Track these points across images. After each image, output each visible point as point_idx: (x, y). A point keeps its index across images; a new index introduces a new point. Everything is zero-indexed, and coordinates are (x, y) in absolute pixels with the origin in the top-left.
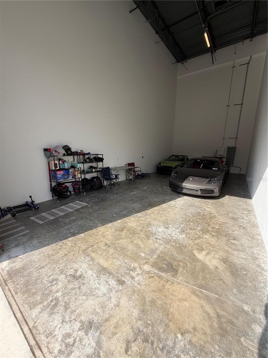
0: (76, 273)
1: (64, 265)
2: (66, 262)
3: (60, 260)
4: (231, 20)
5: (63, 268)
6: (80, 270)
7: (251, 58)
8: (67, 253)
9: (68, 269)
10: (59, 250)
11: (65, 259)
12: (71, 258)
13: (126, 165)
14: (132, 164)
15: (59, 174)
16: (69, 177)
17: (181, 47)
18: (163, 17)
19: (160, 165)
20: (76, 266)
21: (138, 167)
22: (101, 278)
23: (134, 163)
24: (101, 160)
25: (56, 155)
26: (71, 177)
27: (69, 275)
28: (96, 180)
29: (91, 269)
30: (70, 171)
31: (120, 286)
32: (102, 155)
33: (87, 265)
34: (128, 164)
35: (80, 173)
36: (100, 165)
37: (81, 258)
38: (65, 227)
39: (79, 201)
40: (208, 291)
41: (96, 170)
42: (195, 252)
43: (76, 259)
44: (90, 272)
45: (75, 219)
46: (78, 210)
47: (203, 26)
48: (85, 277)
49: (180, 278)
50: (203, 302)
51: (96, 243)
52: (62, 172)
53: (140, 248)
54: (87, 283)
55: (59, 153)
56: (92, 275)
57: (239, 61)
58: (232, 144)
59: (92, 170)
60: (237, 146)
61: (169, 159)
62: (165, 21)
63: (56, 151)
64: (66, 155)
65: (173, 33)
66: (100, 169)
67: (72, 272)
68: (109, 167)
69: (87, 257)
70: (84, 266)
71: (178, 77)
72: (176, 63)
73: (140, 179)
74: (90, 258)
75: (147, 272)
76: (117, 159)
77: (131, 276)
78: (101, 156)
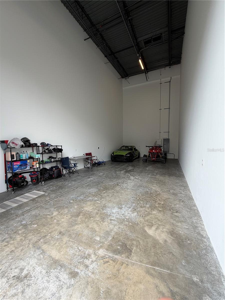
0: (22, 273)
1: (7, 265)
2: (11, 260)
3: (3, 259)
4: (155, 54)
5: (6, 269)
6: (27, 268)
7: (171, 78)
8: (14, 249)
9: (11, 269)
10: (4, 247)
11: (10, 258)
12: (18, 254)
13: (84, 155)
14: (90, 154)
15: (16, 165)
16: (26, 168)
17: (124, 67)
18: (109, 46)
19: (113, 154)
20: (22, 264)
21: (95, 156)
22: (52, 273)
23: (91, 153)
24: (61, 150)
25: (13, 146)
26: (28, 168)
27: (13, 277)
28: (55, 169)
29: (41, 265)
30: (28, 161)
31: (72, 279)
32: (62, 146)
33: (36, 260)
34: (86, 154)
35: (38, 164)
36: (59, 155)
37: (30, 253)
38: (17, 220)
39: (36, 191)
40: (161, 268)
41: (55, 160)
42: (146, 229)
43: (24, 255)
44: (38, 269)
45: (29, 209)
46: (34, 200)
47: (138, 55)
48: (32, 276)
49: (134, 258)
50: (157, 281)
51: (50, 233)
52: (19, 164)
53: (95, 231)
54: (33, 283)
55: (17, 145)
56: (41, 272)
57: (163, 80)
58: (166, 137)
59: (51, 160)
60: (169, 138)
61: (120, 149)
62: (111, 49)
63: (13, 143)
64: (24, 146)
65: (118, 57)
66: (59, 159)
67: (16, 272)
68: (68, 157)
69: (37, 251)
70: (33, 262)
71: (123, 88)
72: (121, 78)
73: (97, 166)
74: (40, 252)
75: (101, 257)
76: (76, 149)
77: (85, 265)
78: (60, 147)
